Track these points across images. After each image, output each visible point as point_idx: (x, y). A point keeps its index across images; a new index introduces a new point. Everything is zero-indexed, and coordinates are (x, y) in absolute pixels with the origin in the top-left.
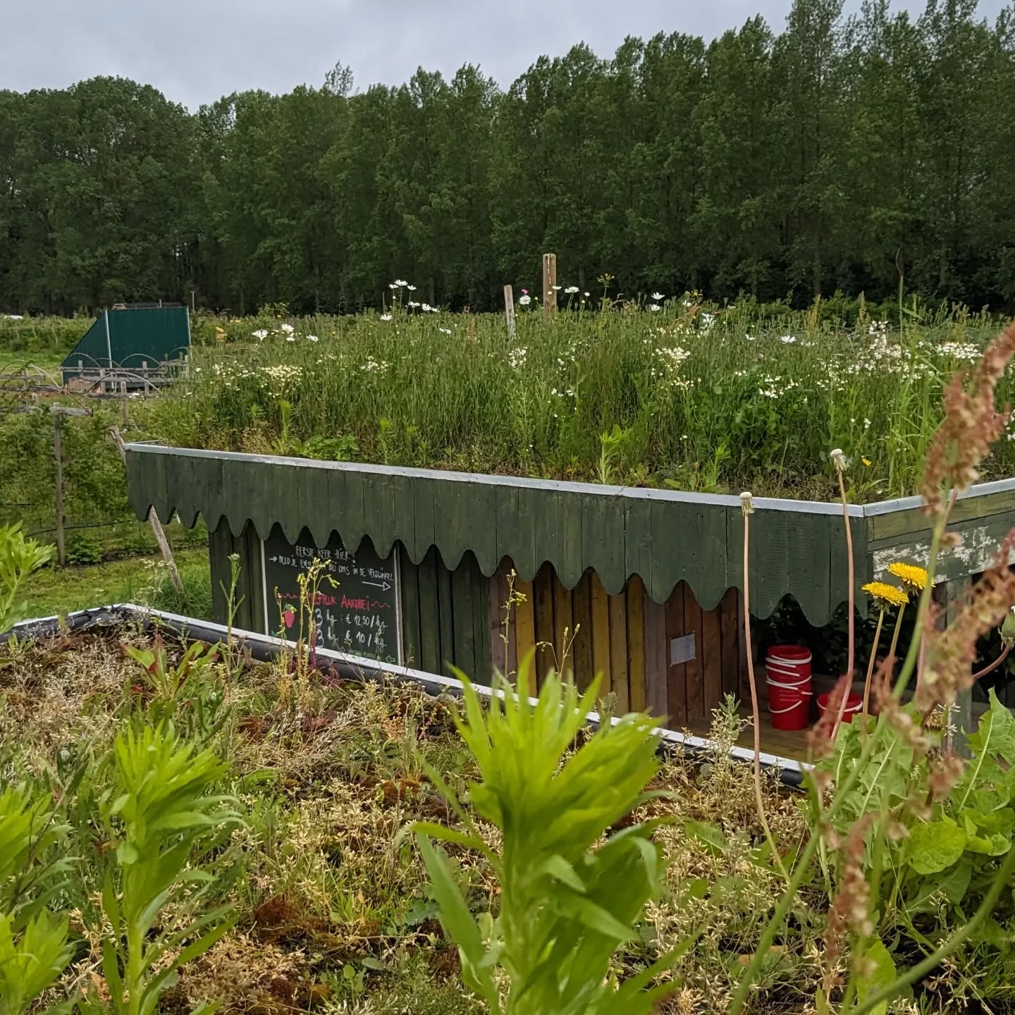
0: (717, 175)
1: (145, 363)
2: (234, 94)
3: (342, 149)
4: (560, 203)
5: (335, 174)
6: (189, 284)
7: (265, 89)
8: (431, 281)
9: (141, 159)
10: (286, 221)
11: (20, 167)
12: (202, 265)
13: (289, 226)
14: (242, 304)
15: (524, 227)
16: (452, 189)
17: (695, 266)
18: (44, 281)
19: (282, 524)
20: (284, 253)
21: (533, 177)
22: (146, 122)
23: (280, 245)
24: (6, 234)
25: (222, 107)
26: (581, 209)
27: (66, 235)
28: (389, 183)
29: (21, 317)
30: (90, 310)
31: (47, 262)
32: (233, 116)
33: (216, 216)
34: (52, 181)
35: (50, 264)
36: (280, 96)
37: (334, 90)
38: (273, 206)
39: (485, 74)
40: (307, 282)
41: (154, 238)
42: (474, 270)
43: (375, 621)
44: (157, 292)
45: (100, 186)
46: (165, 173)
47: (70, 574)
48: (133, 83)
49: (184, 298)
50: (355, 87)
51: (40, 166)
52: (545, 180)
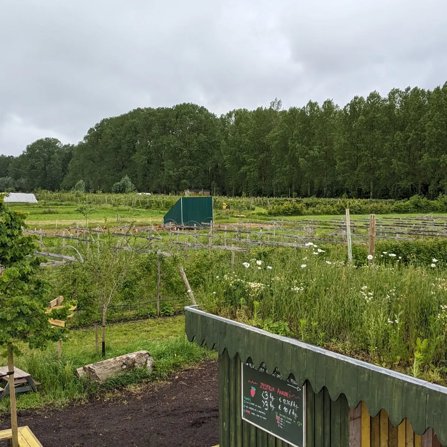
0: (431, 145)
1: (195, 225)
2: (234, 110)
3: (275, 132)
4: (363, 154)
5: (273, 141)
6: (213, 182)
7: (246, 108)
8: (309, 184)
9: (198, 134)
10: (252, 159)
11: (153, 137)
12: (219, 175)
13: (254, 161)
14: (233, 191)
15: (349, 163)
16: (319, 148)
17: (421, 182)
18: (159, 180)
19: (252, 358)
20: (251, 172)
21: (352, 144)
22: (201, 120)
23: (249, 168)
24: (146, 162)
25: (230, 115)
26: (372, 157)
27: (168, 163)
28: (293, 145)
29: (150, 194)
30: (176, 192)
31: (160, 173)
32: (233, 118)
33: (225, 157)
34: (165, 142)
35: (162, 174)
36: (252, 111)
37: (274, 108)
38: (248, 153)
39: (335, 103)
40: (259, 183)
41: (201, 164)
42: (327, 180)
43: (292, 404)
44: (201, 185)
45: (182, 144)
46: (207, 140)
47: (161, 321)
48: (197, 106)
49: (211, 188)
50: (282, 108)
51: (160, 136)
52: (358, 145)
